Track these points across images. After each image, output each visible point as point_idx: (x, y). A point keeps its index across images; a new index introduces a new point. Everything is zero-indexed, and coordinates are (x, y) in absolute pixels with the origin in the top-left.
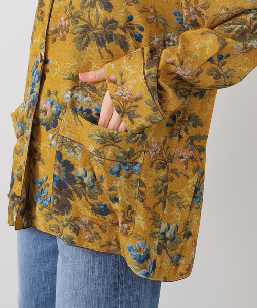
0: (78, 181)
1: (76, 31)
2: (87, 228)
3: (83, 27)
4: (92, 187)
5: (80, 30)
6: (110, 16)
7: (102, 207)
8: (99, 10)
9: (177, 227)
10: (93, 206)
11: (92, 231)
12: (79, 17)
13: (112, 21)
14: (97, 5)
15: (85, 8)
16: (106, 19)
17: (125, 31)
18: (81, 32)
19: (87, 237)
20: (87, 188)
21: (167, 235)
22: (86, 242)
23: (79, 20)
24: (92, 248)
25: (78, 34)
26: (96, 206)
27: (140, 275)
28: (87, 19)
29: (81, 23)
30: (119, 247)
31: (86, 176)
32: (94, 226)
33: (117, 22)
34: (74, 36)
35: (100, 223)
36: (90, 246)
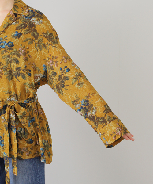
0: (19, 133)
1: (7, 73)
2: (26, 151)
3: (9, 71)
4: (24, 134)
5: (8, 73)
6: (19, 66)
7: (30, 140)
8: (14, 64)
9: (47, 141)
10: (27, 141)
11: (28, 151)
12: (7, 68)
13: (19, 68)
14: (13, 62)
15: (9, 64)
16: (17, 67)
17: (24, 71)
18: (9, 74)
19: (26, 154)
20: (23, 135)
21: (45, 145)
22: (27, 156)
23: (7, 69)
24: (29, 158)
25: (8, 75)
26: (28, 141)
27: (42, 162)
28: (10, 68)
29: (8, 70)
30: (38, 153)
31: (22, 130)
32: (29, 149)
33: (21, 68)
34: (6, 76)
35: (31, 147)
36: (28, 157)
